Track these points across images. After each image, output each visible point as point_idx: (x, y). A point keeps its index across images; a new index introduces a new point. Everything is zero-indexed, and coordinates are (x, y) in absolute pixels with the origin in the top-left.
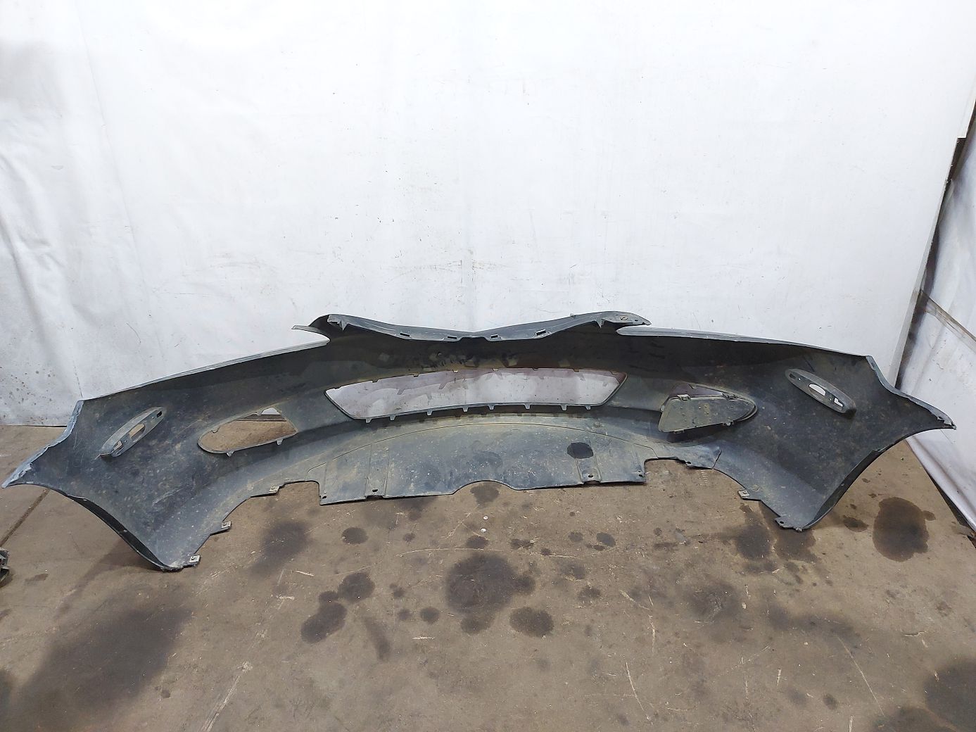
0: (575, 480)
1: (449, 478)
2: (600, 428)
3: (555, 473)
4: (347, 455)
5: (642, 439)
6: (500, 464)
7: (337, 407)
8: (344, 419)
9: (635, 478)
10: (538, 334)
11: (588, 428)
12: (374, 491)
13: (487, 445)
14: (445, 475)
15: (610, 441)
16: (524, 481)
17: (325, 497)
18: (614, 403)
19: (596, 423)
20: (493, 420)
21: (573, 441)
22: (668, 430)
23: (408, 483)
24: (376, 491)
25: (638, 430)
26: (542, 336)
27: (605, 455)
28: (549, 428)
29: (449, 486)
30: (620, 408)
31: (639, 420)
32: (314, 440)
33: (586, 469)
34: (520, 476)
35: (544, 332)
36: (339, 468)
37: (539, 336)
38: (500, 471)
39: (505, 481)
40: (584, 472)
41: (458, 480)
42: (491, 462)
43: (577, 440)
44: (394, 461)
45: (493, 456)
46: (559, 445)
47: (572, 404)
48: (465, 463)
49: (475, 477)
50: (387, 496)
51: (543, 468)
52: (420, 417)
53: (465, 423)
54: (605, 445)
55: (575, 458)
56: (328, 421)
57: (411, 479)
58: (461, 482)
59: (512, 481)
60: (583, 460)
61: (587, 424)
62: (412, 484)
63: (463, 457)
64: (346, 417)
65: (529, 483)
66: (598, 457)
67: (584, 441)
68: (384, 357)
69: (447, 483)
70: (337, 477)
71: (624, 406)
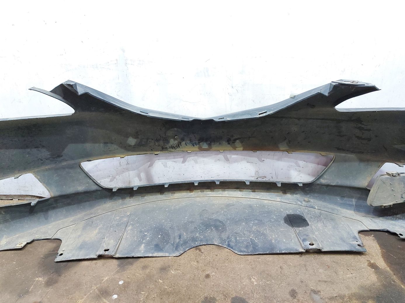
0: (296, 247)
1: (178, 241)
2: (310, 203)
3: (276, 240)
4: (95, 218)
5: (350, 213)
6: (224, 229)
7: (89, 177)
8: (94, 188)
9: (355, 247)
10: (259, 114)
11: (299, 203)
12: (105, 250)
13: (213, 214)
14: (174, 238)
15: (321, 214)
16: (247, 247)
17: (61, 254)
18: (323, 181)
19: (306, 199)
20: (219, 194)
21: (288, 213)
22: (376, 204)
23: (140, 243)
24: (108, 250)
25: (344, 205)
26: (264, 115)
27: (320, 225)
28: (266, 202)
29: (177, 248)
30: (328, 186)
31: (344, 197)
32: (69, 204)
33: (305, 237)
34: (243, 242)
35: (266, 112)
36: (84, 228)
37: (261, 115)
38: (224, 236)
39: (229, 245)
40: (304, 240)
41: (185, 243)
42: (217, 227)
43: (291, 212)
44: (132, 225)
45: (218, 223)
46: (276, 216)
47: (286, 181)
48: (193, 228)
49: (201, 241)
50: (117, 256)
51: (263, 234)
52: (160, 189)
53: (196, 195)
54: (318, 218)
55: (293, 226)
56: (81, 188)
57: (143, 240)
58: (188, 245)
59: (236, 245)
60: (300, 229)
61: (297, 199)
62: (143, 246)
63: (192, 222)
64: (97, 186)
65: (251, 249)
66: (313, 227)
67: (298, 213)
68: (132, 141)
69: (175, 245)
70: (79, 236)
71: (332, 184)
